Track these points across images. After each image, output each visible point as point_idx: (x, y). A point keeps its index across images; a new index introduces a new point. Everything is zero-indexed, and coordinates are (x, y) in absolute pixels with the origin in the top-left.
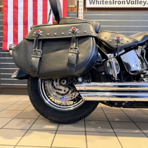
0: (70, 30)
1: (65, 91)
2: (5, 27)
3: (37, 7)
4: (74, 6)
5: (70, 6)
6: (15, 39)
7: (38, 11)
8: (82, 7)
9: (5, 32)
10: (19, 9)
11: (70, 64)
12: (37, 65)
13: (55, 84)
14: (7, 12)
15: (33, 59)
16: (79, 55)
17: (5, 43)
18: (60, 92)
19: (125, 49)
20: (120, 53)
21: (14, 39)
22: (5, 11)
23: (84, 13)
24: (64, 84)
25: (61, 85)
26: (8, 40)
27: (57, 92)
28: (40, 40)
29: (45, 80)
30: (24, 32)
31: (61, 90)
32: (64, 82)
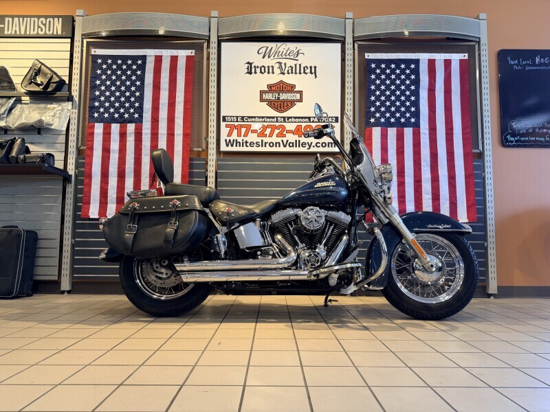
0: (171, 203)
1: (167, 274)
2: (86, 181)
3: (141, 149)
4: (201, 149)
5: (195, 149)
6: (103, 200)
7: (143, 156)
8: (214, 152)
9: (86, 189)
10: (111, 152)
11: (166, 241)
12: (130, 242)
13: (155, 266)
14: (91, 156)
15: (127, 235)
16: (179, 231)
17: (85, 206)
18: (160, 275)
19: (238, 222)
20: (233, 228)
21: (100, 200)
22: (88, 156)
23: (218, 160)
24: (165, 264)
25: (162, 266)
26: (91, 202)
27: (157, 277)
28: (135, 214)
29: (142, 261)
30: (118, 189)
31: (162, 273)
32: (164, 262)
